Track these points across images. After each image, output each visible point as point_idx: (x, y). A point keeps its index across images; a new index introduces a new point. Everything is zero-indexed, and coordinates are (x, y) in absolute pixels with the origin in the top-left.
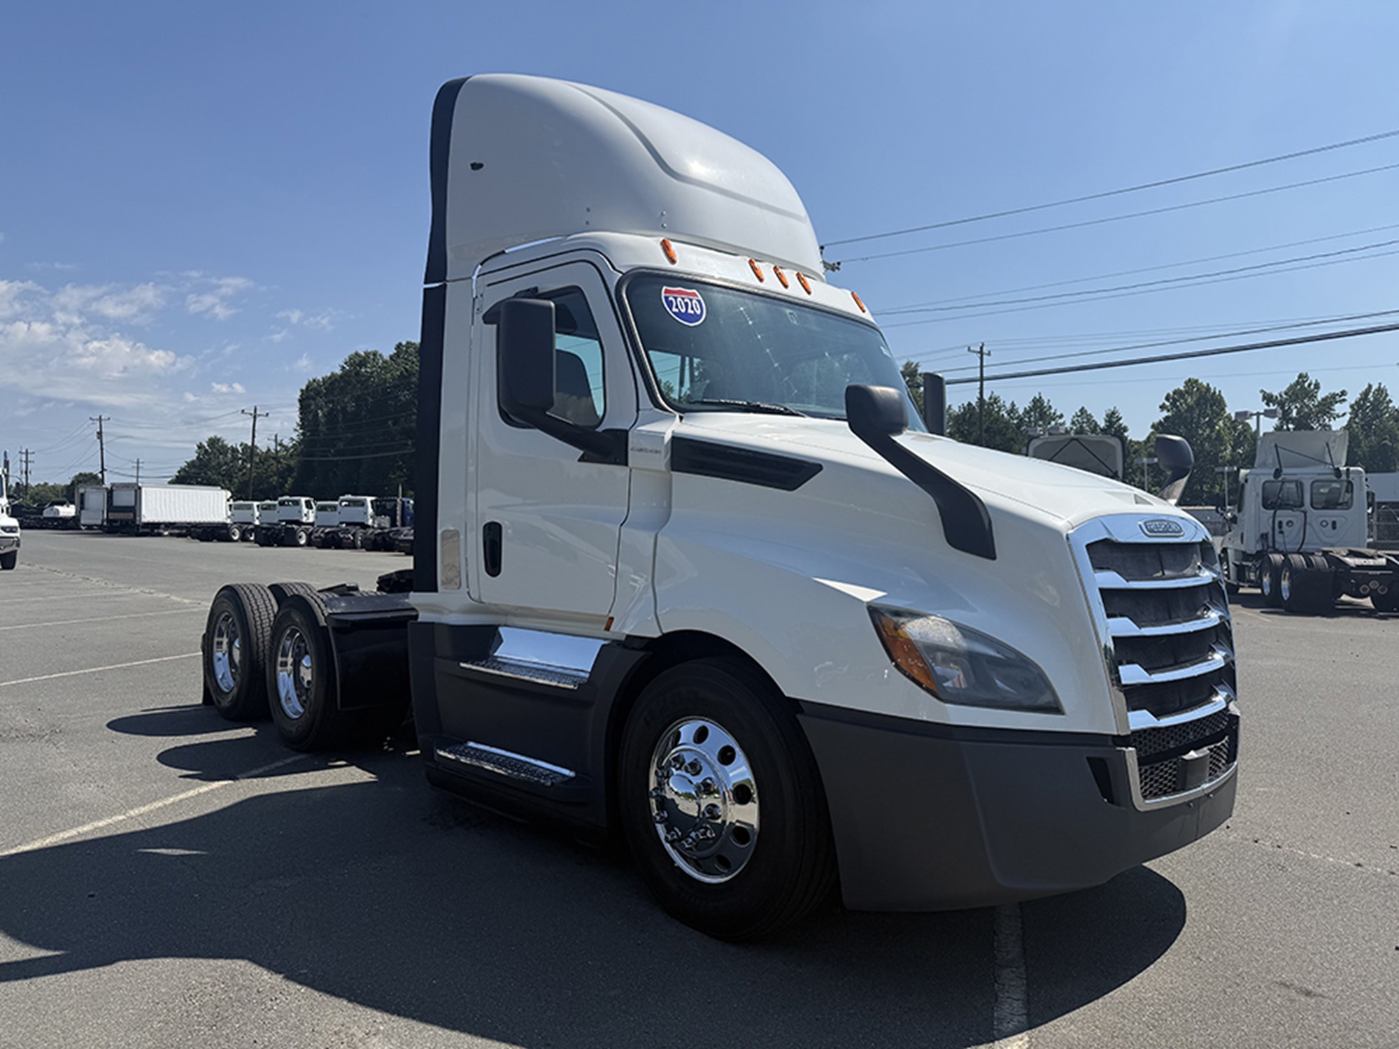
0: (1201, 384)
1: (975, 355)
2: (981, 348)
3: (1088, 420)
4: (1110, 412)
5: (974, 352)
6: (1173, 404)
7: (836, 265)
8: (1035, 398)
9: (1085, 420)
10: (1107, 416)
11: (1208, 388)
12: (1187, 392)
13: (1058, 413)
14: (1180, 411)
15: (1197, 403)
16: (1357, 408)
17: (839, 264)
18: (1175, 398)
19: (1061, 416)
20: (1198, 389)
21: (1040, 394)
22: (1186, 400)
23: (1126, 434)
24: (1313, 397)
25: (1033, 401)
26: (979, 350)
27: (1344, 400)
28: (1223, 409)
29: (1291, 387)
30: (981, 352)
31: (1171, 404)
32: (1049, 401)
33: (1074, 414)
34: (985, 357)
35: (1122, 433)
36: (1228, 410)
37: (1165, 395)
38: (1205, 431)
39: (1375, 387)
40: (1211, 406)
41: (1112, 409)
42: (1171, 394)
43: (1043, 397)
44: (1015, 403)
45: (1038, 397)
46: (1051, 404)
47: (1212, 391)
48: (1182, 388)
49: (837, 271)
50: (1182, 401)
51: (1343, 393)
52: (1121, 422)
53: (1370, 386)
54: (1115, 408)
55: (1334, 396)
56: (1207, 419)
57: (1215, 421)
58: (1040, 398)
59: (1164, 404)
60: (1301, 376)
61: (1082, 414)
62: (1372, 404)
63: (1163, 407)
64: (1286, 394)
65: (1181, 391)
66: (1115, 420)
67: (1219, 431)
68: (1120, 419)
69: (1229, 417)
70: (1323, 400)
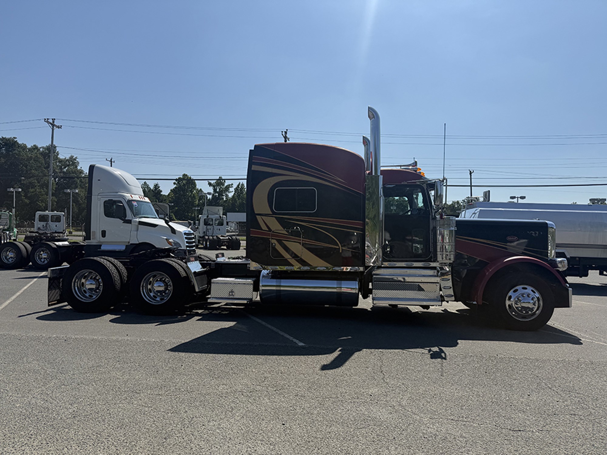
0: (188, 176)
1: (109, 162)
2: (111, 159)
3: (147, 187)
4: (155, 184)
5: (108, 160)
6: (178, 183)
7: (60, 126)
9: (146, 187)
10: (154, 185)
11: (190, 178)
12: (183, 178)
14: (180, 185)
15: (187, 183)
16: (236, 190)
17: (61, 126)
20: (187, 178)
22: (183, 182)
24: (223, 185)
26: (110, 160)
27: (232, 187)
28: (195, 186)
29: (217, 181)
30: (111, 161)
31: (178, 182)
33: (142, 184)
34: (113, 163)
35: (160, 193)
36: (197, 187)
37: (175, 179)
38: (189, 193)
39: (241, 183)
40: (192, 185)
42: (178, 179)
47: (192, 179)
49: (60, 129)
50: (181, 182)
51: (232, 184)
52: (160, 188)
54: (157, 183)
55: (229, 185)
56: (190, 189)
57: (193, 190)
59: (175, 182)
60: (220, 177)
61: (145, 184)
62: (240, 189)
64: (216, 183)
65: (181, 178)
66: (157, 187)
67: (194, 194)
68: (159, 187)
69: (198, 189)
70: (227, 186)
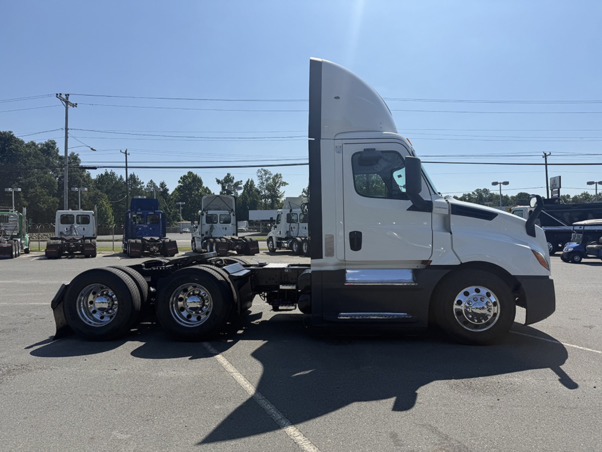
0: (194, 174)
1: (123, 154)
3: (154, 185)
4: (162, 183)
5: (123, 152)
6: (183, 181)
8: (131, 174)
10: (161, 184)
11: (196, 176)
12: (188, 177)
13: (142, 182)
14: (186, 184)
15: (193, 181)
16: (246, 186)
17: (76, 104)
18: (184, 178)
19: (143, 183)
20: (193, 176)
21: (133, 172)
22: (188, 180)
23: (168, 192)
24: (232, 182)
25: (130, 175)
26: (125, 152)
27: (242, 184)
28: (202, 184)
29: (225, 178)
31: (183, 180)
32: (137, 176)
33: (148, 182)
34: (127, 155)
35: (167, 192)
36: (203, 185)
37: (180, 177)
38: (195, 192)
39: (250, 180)
40: (198, 183)
41: (163, 181)
42: (183, 177)
43: (135, 174)
44: (122, 176)
45: (132, 174)
46: (138, 177)
47: (198, 177)
48: (187, 175)
49: (75, 107)
50: (187, 180)
51: (241, 181)
52: (166, 187)
53: (249, 179)
54: (164, 181)
55: (238, 182)
56: (196, 187)
57: (199, 188)
58: (134, 174)
59: (180, 181)
60: (228, 174)
61: (151, 182)
62: (250, 186)
63: (179, 182)
64: (224, 180)
65: (186, 176)
66: (164, 186)
67: (201, 193)
68: (166, 185)
69: (204, 187)
70: (236, 183)
